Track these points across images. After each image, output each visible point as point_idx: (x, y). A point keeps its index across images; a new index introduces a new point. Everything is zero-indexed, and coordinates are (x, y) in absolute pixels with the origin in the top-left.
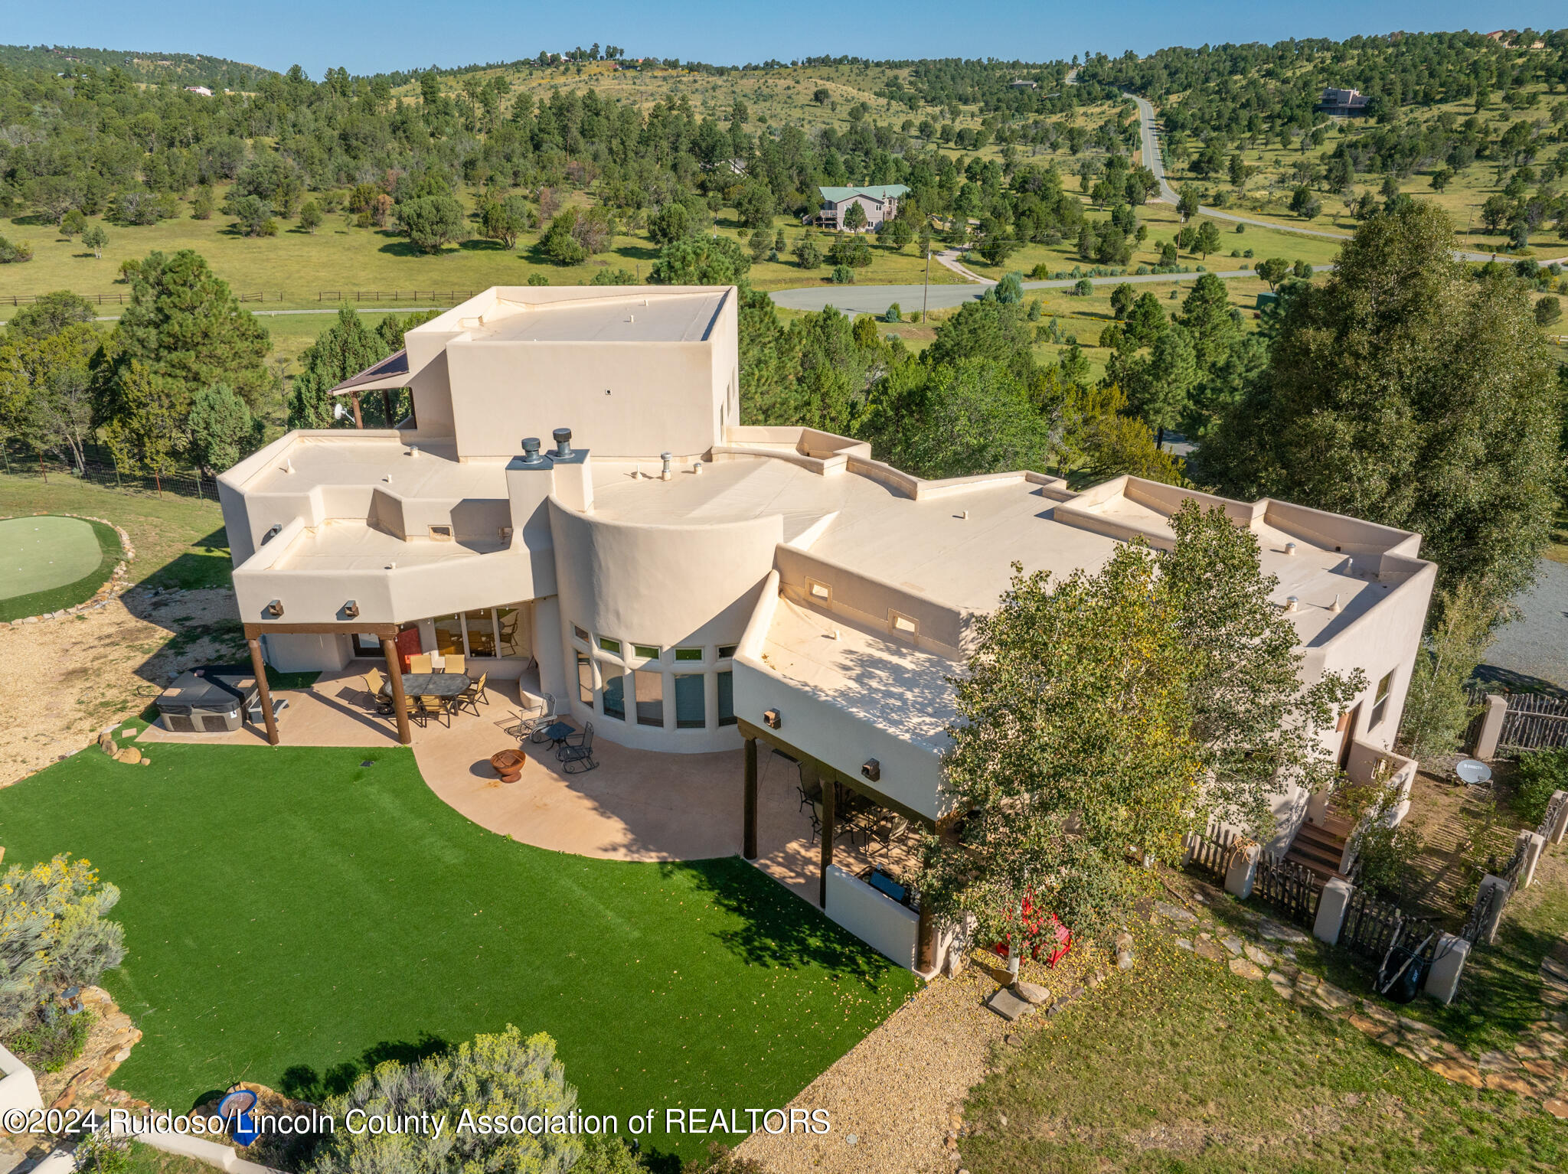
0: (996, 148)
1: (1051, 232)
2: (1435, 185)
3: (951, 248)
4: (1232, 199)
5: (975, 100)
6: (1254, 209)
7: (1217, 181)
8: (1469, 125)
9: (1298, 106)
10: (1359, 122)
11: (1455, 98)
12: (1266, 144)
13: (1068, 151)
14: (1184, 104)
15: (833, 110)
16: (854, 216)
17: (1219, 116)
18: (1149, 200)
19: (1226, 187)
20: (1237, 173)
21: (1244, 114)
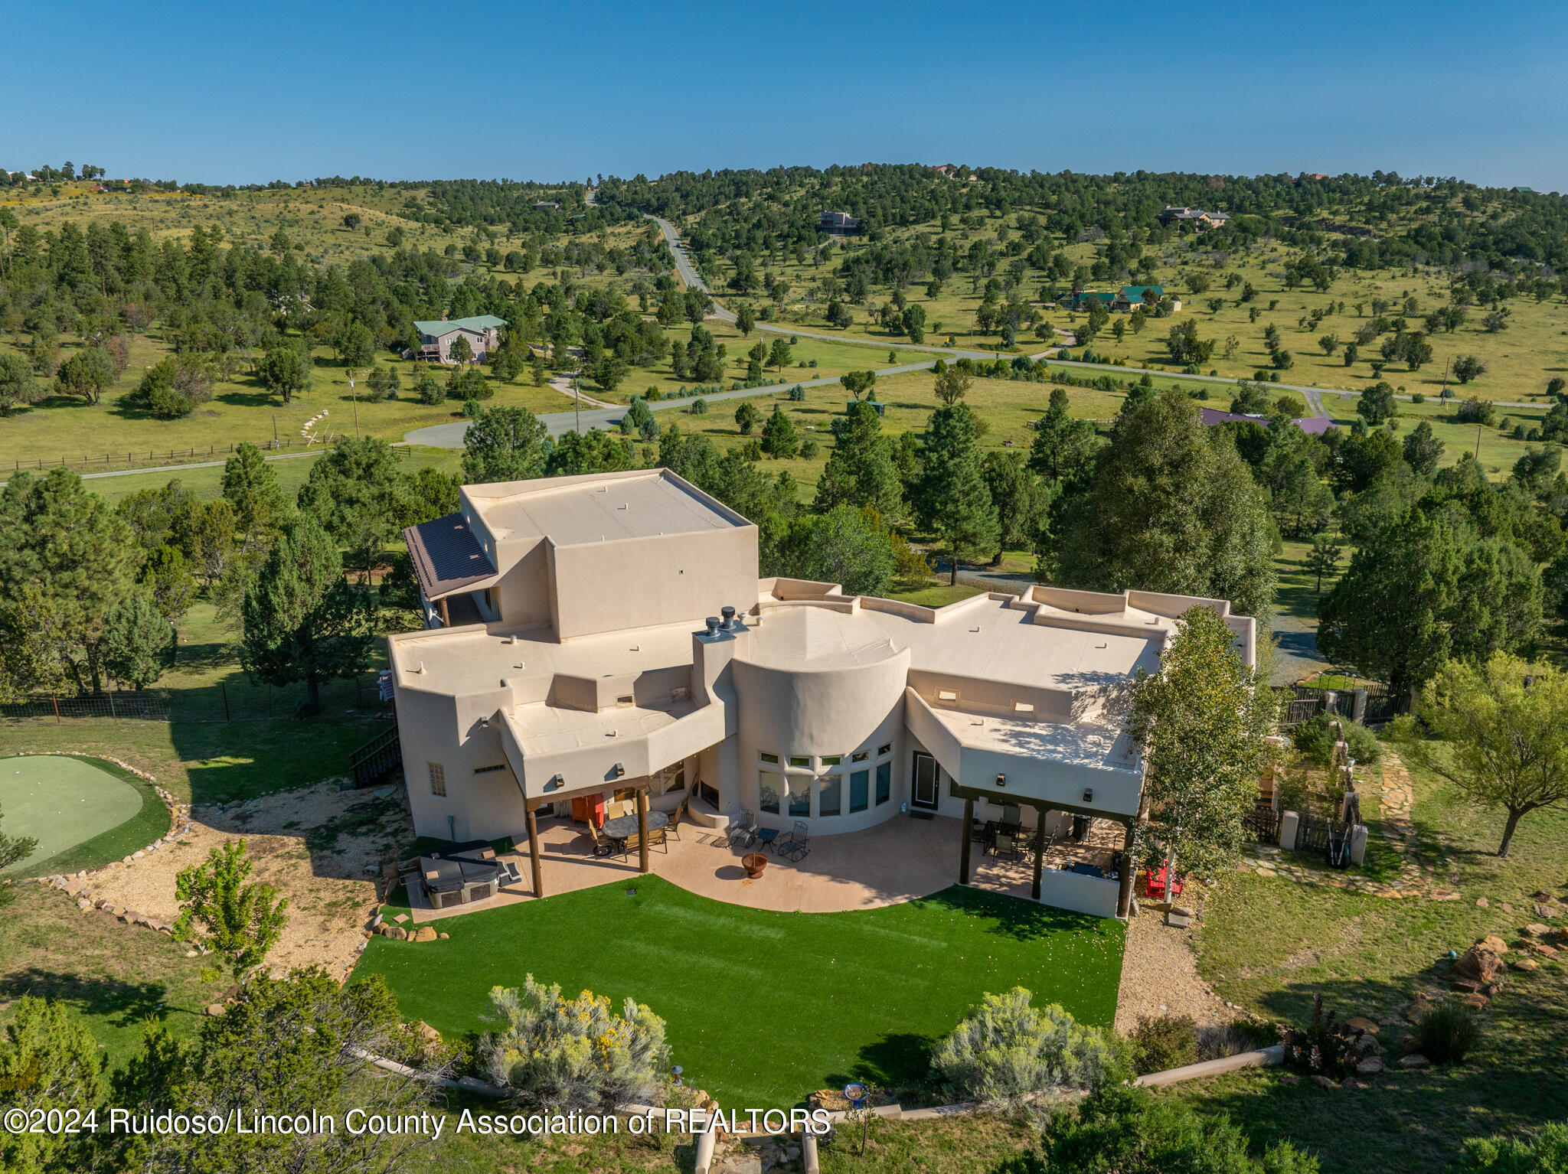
0: (545, 271)
1: (645, 355)
2: (929, 294)
3: (560, 375)
4: (776, 314)
5: (501, 221)
6: (796, 321)
7: (756, 297)
8: (941, 242)
9: (803, 227)
10: (855, 239)
11: (925, 220)
12: (784, 260)
13: (614, 271)
14: (703, 224)
15: (368, 234)
16: (459, 349)
17: (737, 237)
18: (707, 317)
19: (767, 302)
20: (775, 291)
21: (760, 235)
